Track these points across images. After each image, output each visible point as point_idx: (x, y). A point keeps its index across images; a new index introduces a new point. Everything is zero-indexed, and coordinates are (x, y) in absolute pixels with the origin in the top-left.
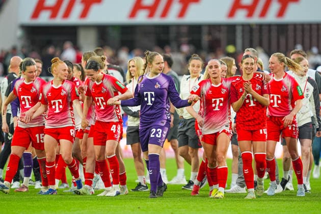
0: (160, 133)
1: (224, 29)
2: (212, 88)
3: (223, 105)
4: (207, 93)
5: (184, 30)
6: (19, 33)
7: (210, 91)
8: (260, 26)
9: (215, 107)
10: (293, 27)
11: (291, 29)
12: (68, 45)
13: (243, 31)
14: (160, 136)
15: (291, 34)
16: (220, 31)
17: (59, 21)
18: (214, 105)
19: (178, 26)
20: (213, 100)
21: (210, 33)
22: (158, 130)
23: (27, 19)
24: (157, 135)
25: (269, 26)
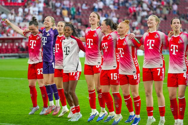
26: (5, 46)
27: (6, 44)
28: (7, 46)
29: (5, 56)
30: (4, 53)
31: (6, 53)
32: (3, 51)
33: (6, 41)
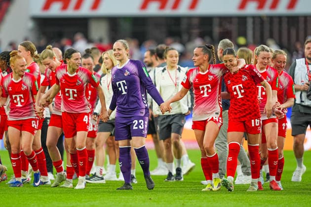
0: (142, 124)
1: (235, 21)
2: (199, 76)
3: (212, 91)
4: (194, 81)
5: (195, 22)
6: (31, 24)
7: (197, 80)
8: (271, 18)
9: (203, 94)
10: (303, 19)
11: (302, 20)
12: (79, 36)
13: (254, 23)
14: (143, 128)
15: (301, 26)
16: (231, 22)
17: (70, 12)
18: (202, 92)
19: (190, 18)
20: (201, 87)
21: (221, 25)
22: (140, 121)
23: (38, 11)
24: (140, 126)
25: (280, 18)
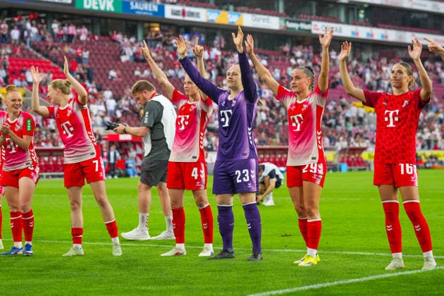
26: (53, 161)
27: (55, 159)
28: (57, 161)
29: (53, 176)
30: (51, 172)
31: (54, 171)
32: (50, 169)
33: (55, 154)
